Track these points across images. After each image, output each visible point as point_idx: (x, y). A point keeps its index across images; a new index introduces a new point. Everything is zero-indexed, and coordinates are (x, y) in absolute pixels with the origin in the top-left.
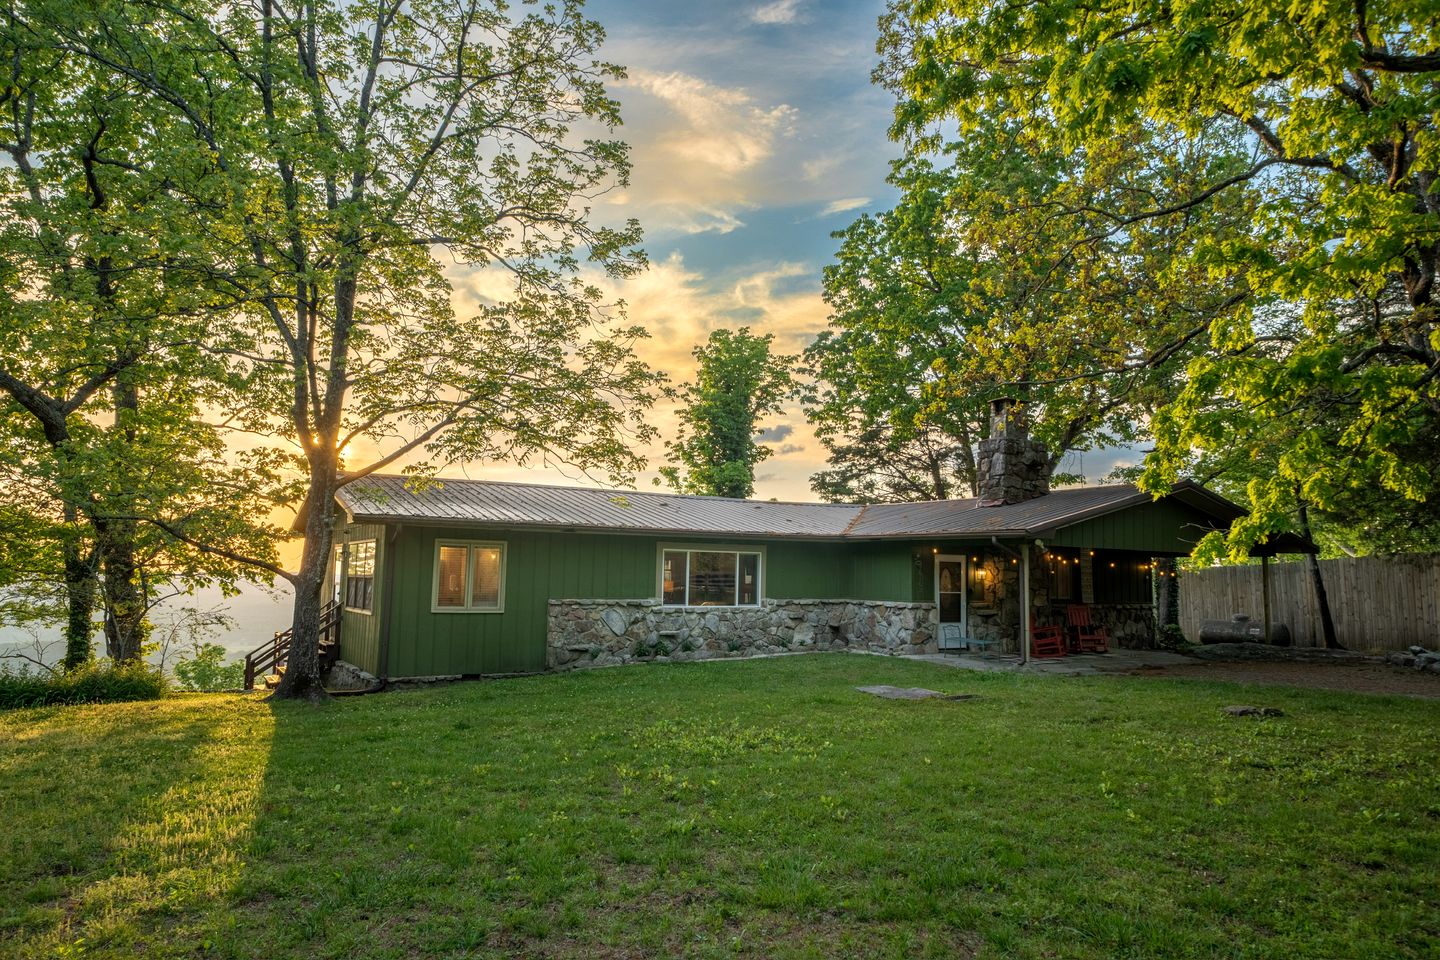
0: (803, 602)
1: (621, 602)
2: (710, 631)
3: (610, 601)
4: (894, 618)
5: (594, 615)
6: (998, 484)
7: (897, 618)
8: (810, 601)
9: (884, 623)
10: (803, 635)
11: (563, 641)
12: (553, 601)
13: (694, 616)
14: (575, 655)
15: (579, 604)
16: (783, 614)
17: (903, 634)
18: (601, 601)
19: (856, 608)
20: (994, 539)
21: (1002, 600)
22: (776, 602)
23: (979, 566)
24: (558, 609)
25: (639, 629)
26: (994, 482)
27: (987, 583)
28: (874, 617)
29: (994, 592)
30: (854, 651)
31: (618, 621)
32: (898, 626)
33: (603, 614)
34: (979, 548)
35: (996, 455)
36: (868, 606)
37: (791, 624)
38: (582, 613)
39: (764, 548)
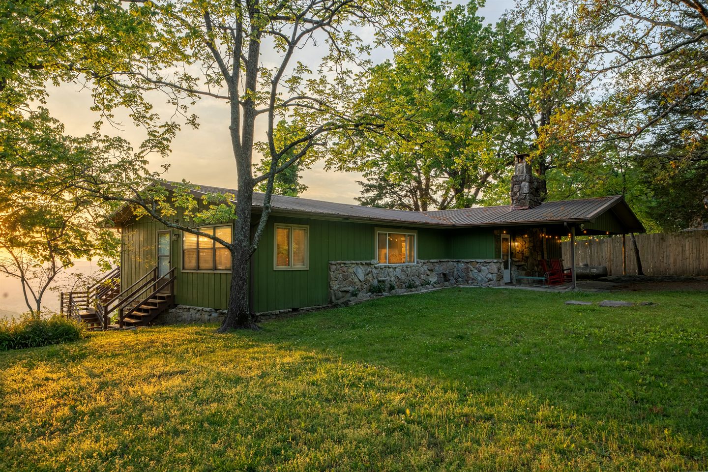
0: (433, 261)
1: (364, 262)
2: (398, 278)
3: (358, 262)
4: (483, 268)
5: (350, 270)
6: (525, 198)
7: (485, 268)
8: (435, 260)
9: (476, 271)
10: (433, 279)
11: (338, 286)
12: (333, 262)
13: (391, 270)
14: (344, 294)
15: (345, 264)
16: (425, 267)
17: (490, 276)
18: (354, 262)
19: (455, 264)
20: (565, 224)
21: (527, 258)
22: (423, 261)
23: (514, 241)
24: (334, 267)
25: (370, 277)
26: (523, 197)
27: (518, 249)
28: (468, 268)
29: (522, 253)
30: (462, 286)
31: (361, 272)
32: (487, 271)
33: (354, 269)
34: (516, 230)
35: (523, 183)
36: (463, 262)
37: (428, 273)
38: (345, 269)
39: (417, 231)
